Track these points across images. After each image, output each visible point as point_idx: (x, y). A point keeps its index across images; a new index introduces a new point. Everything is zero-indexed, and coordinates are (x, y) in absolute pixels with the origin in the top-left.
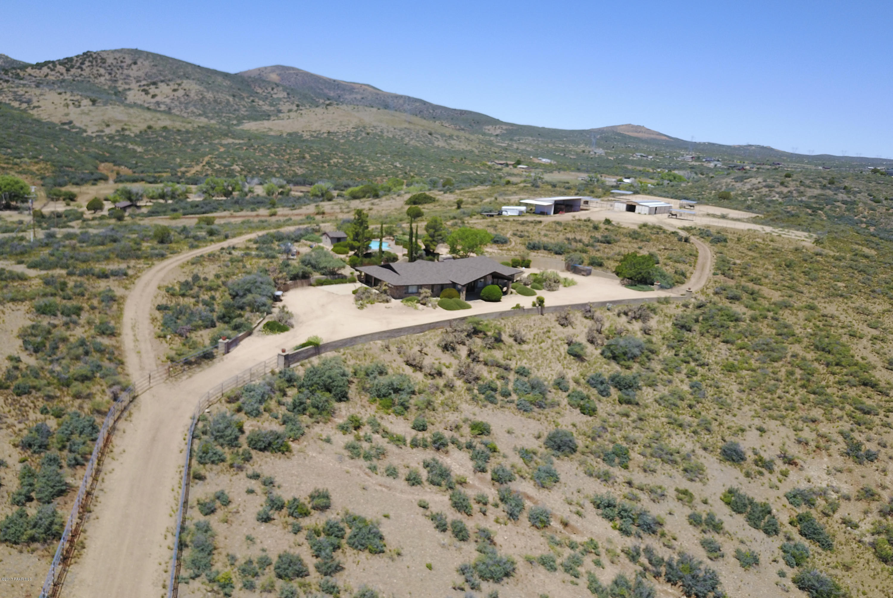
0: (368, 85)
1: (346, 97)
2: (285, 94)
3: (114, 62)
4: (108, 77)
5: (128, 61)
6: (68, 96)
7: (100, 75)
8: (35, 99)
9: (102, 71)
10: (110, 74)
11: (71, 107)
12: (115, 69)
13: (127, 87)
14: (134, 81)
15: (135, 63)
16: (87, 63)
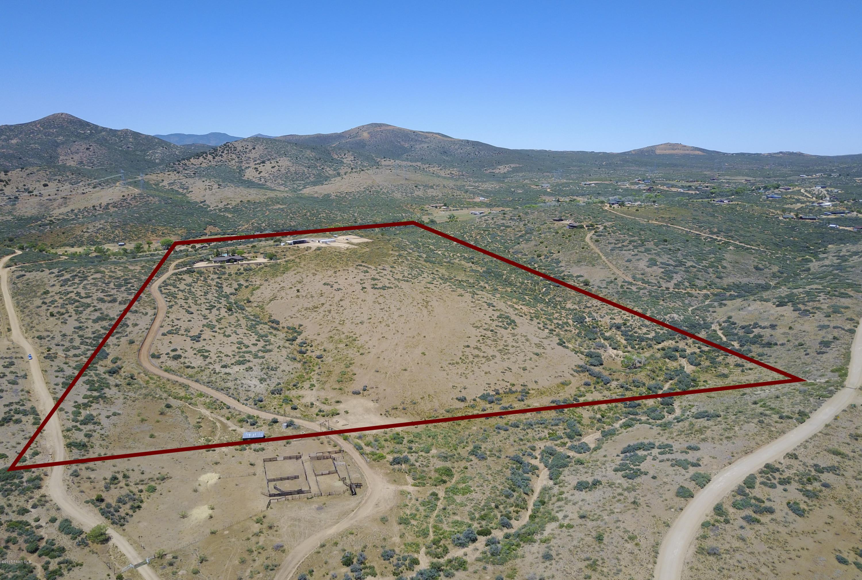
0: (439, 134)
1: (417, 146)
2: (353, 157)
3: (242, 149)
4: (237, 160)
5: (250, 147)
6: (207, 183)
7: (233, 159)
8: (190, 186)
9: (234, 156)
10: (238, 158)
11: (208, 190)
12: (241, 154)
13: (248, 165)
14: (252, 161)
15: (254, 149)
16: (226, 152)
